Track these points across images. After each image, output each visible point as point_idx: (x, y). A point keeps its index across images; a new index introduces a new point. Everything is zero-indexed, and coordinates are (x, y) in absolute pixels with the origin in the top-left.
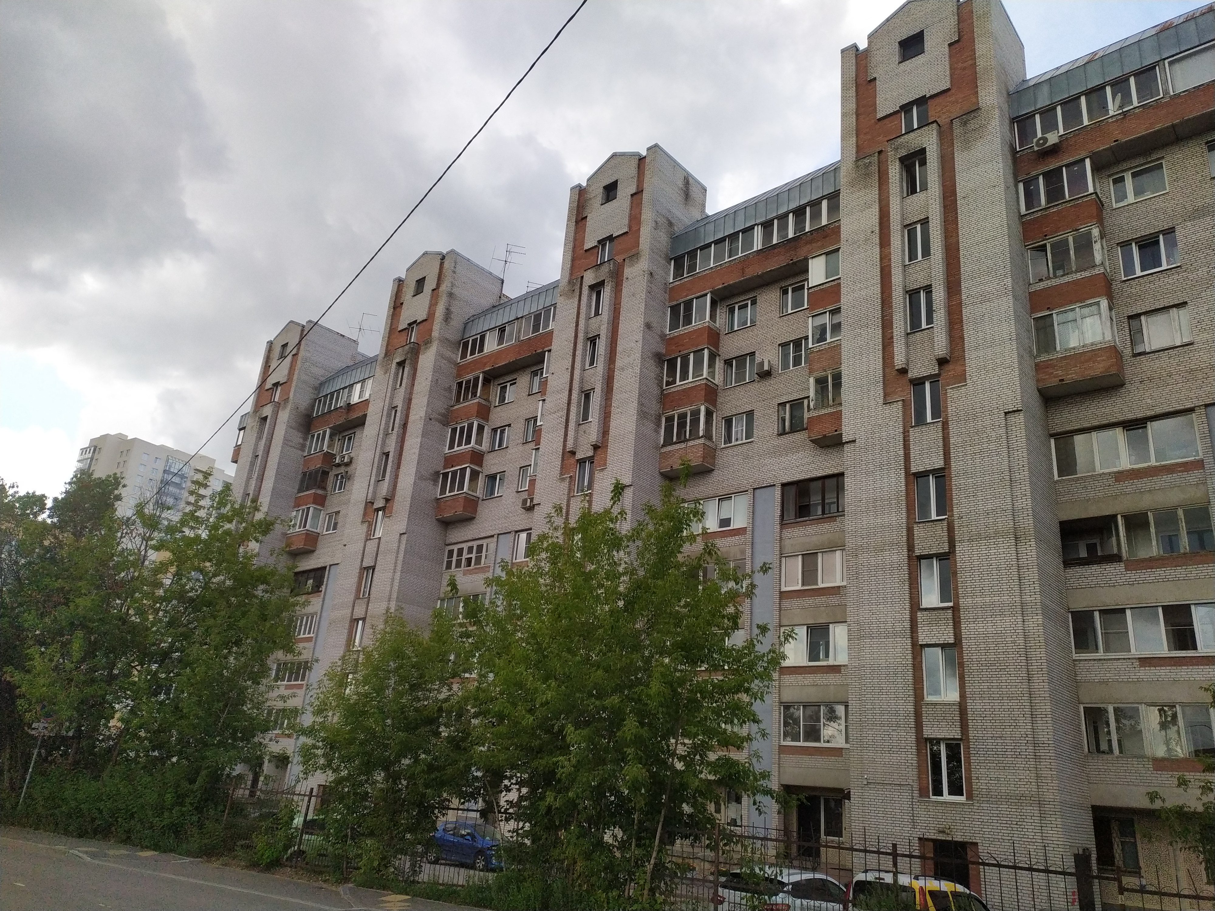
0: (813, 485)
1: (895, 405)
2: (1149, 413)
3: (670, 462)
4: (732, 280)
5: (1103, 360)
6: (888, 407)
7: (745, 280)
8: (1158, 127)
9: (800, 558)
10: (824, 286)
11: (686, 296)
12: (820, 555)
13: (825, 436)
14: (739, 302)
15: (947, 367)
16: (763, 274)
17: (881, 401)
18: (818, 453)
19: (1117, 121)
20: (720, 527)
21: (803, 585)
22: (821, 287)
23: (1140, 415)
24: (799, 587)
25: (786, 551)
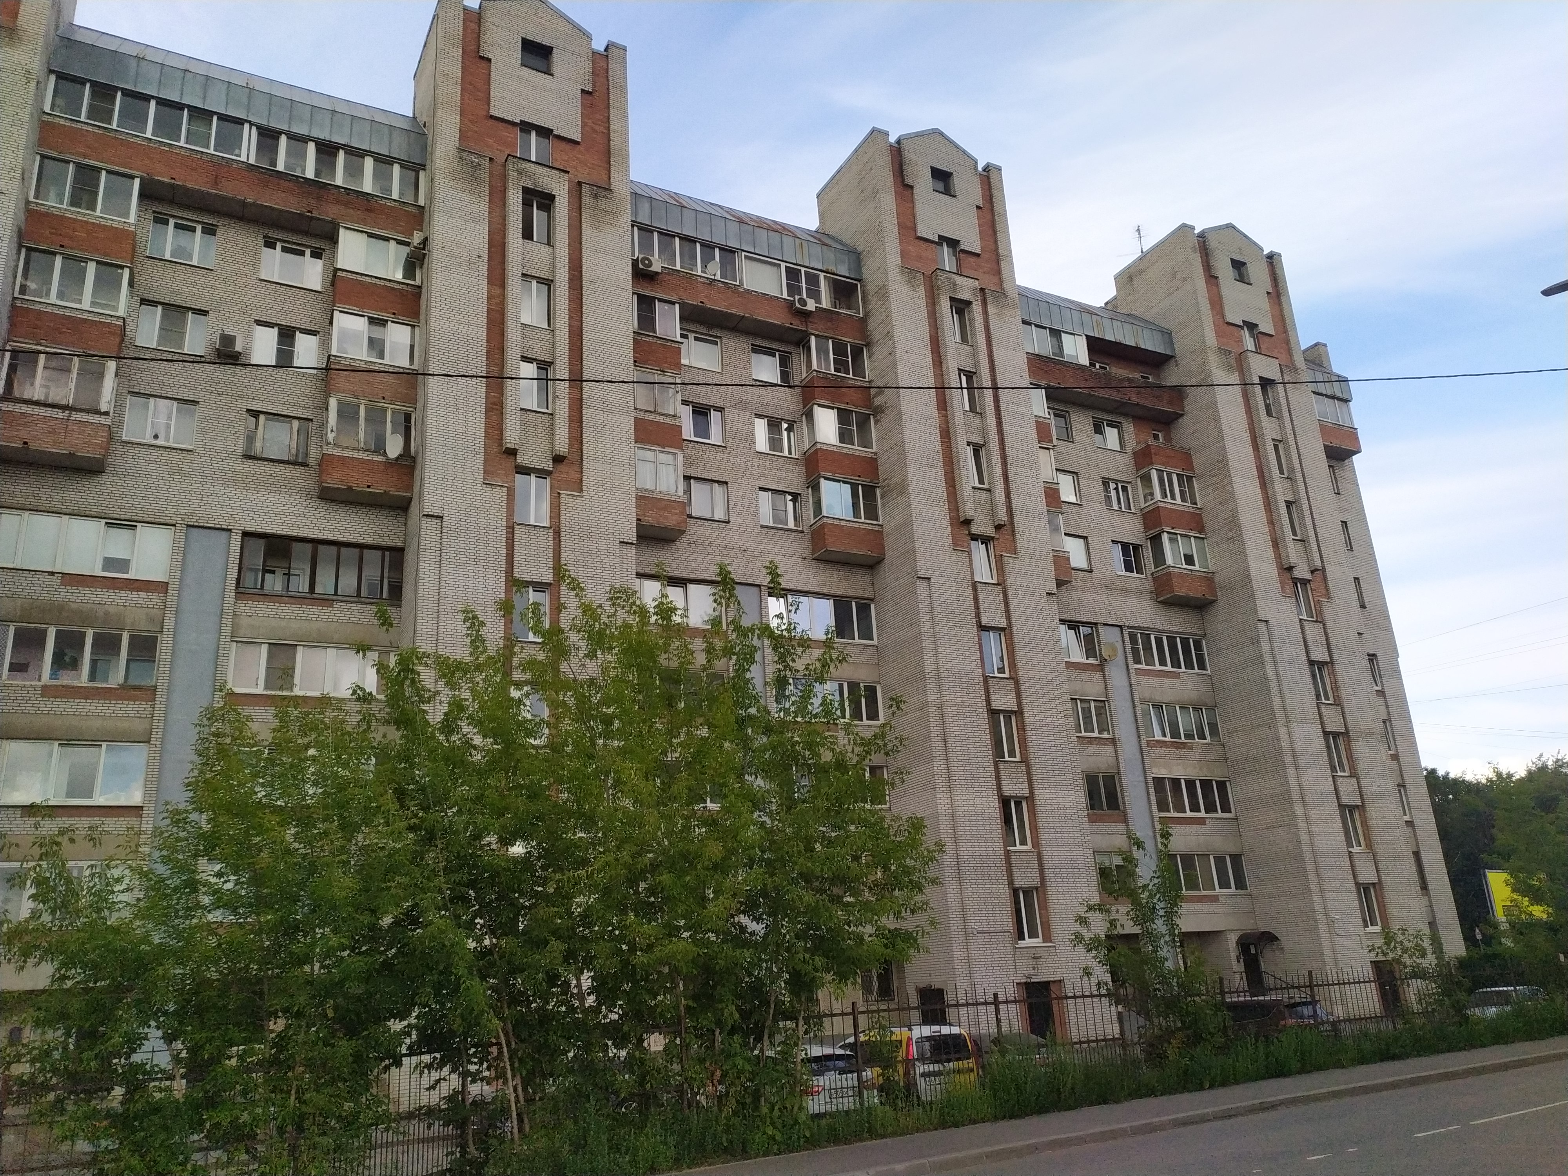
0: (296, 547)
1: (498, 489)
2: (693, 576)
3: (24, 434)
4: (197, 183)
5: (676, 514)
6: (489, 488)
7: (216, 195)
8: (734, 311)
9: (265, 648)
10: (363, 279)
11: (85, 156)
12: (300, 649)
13: (350, 488)
14: (182, 218)
15: (562, 467)
16: (254, 204)
17: (480, 478)
18: (315, 505)
19: (704, 283)
20: (103, 570)
21: (266, 688)
22: (359, 278)
23: (686, 576)
24: (260, 690)
25: (242, 632)
